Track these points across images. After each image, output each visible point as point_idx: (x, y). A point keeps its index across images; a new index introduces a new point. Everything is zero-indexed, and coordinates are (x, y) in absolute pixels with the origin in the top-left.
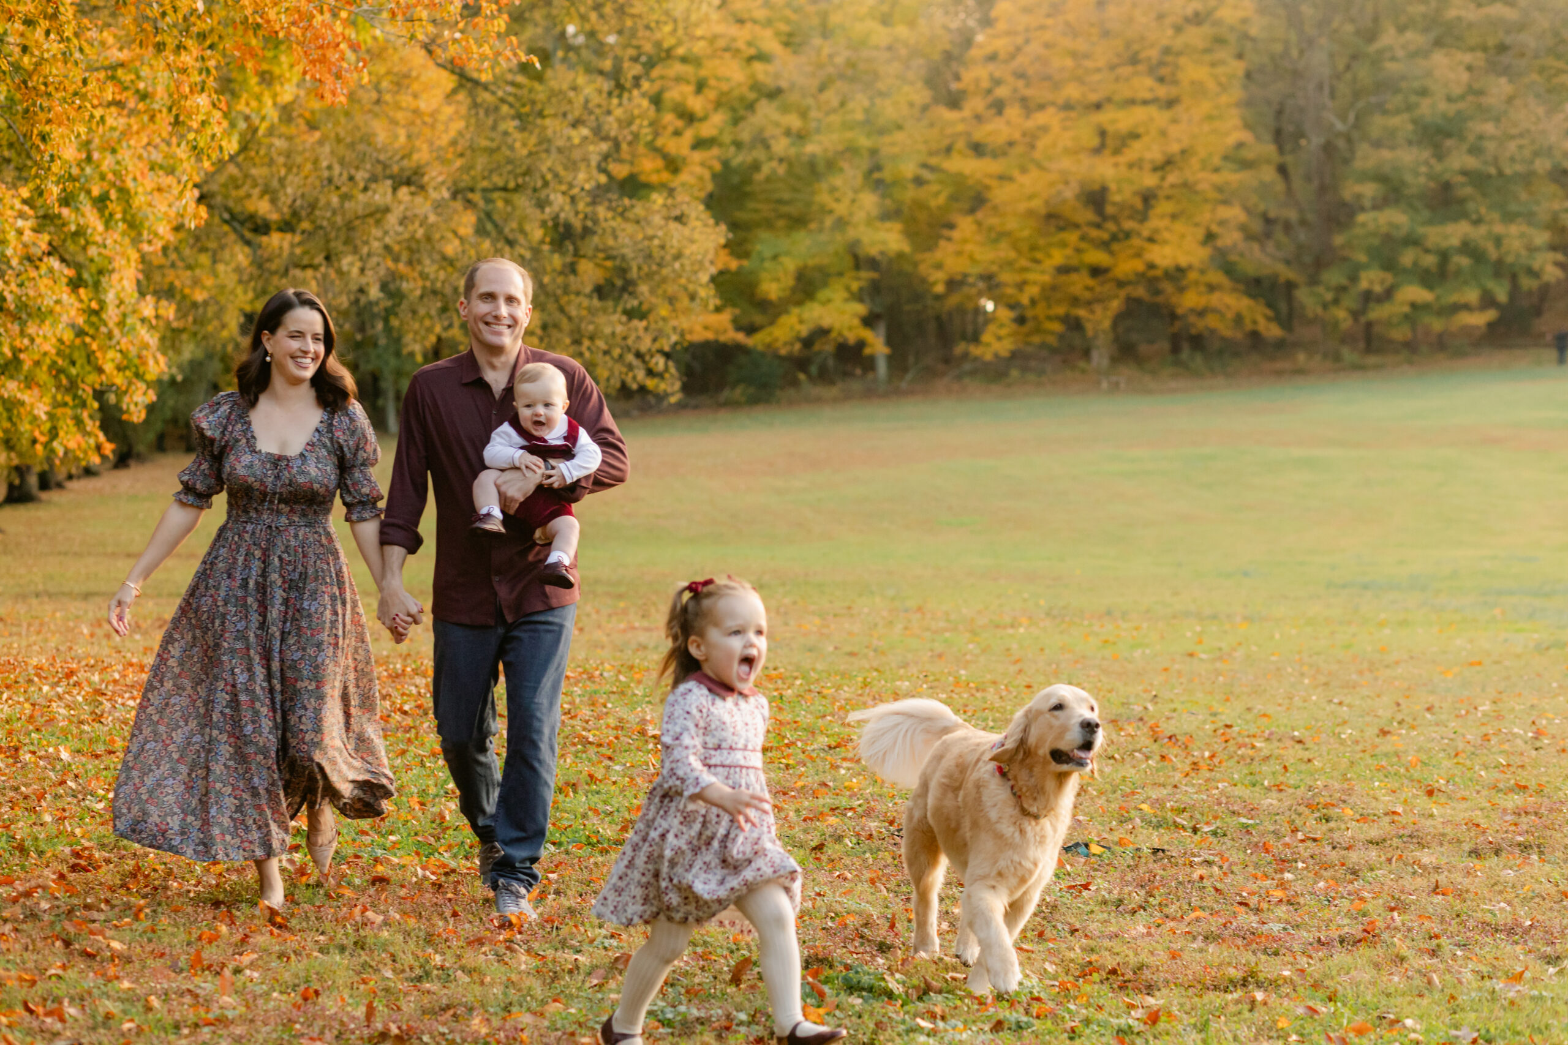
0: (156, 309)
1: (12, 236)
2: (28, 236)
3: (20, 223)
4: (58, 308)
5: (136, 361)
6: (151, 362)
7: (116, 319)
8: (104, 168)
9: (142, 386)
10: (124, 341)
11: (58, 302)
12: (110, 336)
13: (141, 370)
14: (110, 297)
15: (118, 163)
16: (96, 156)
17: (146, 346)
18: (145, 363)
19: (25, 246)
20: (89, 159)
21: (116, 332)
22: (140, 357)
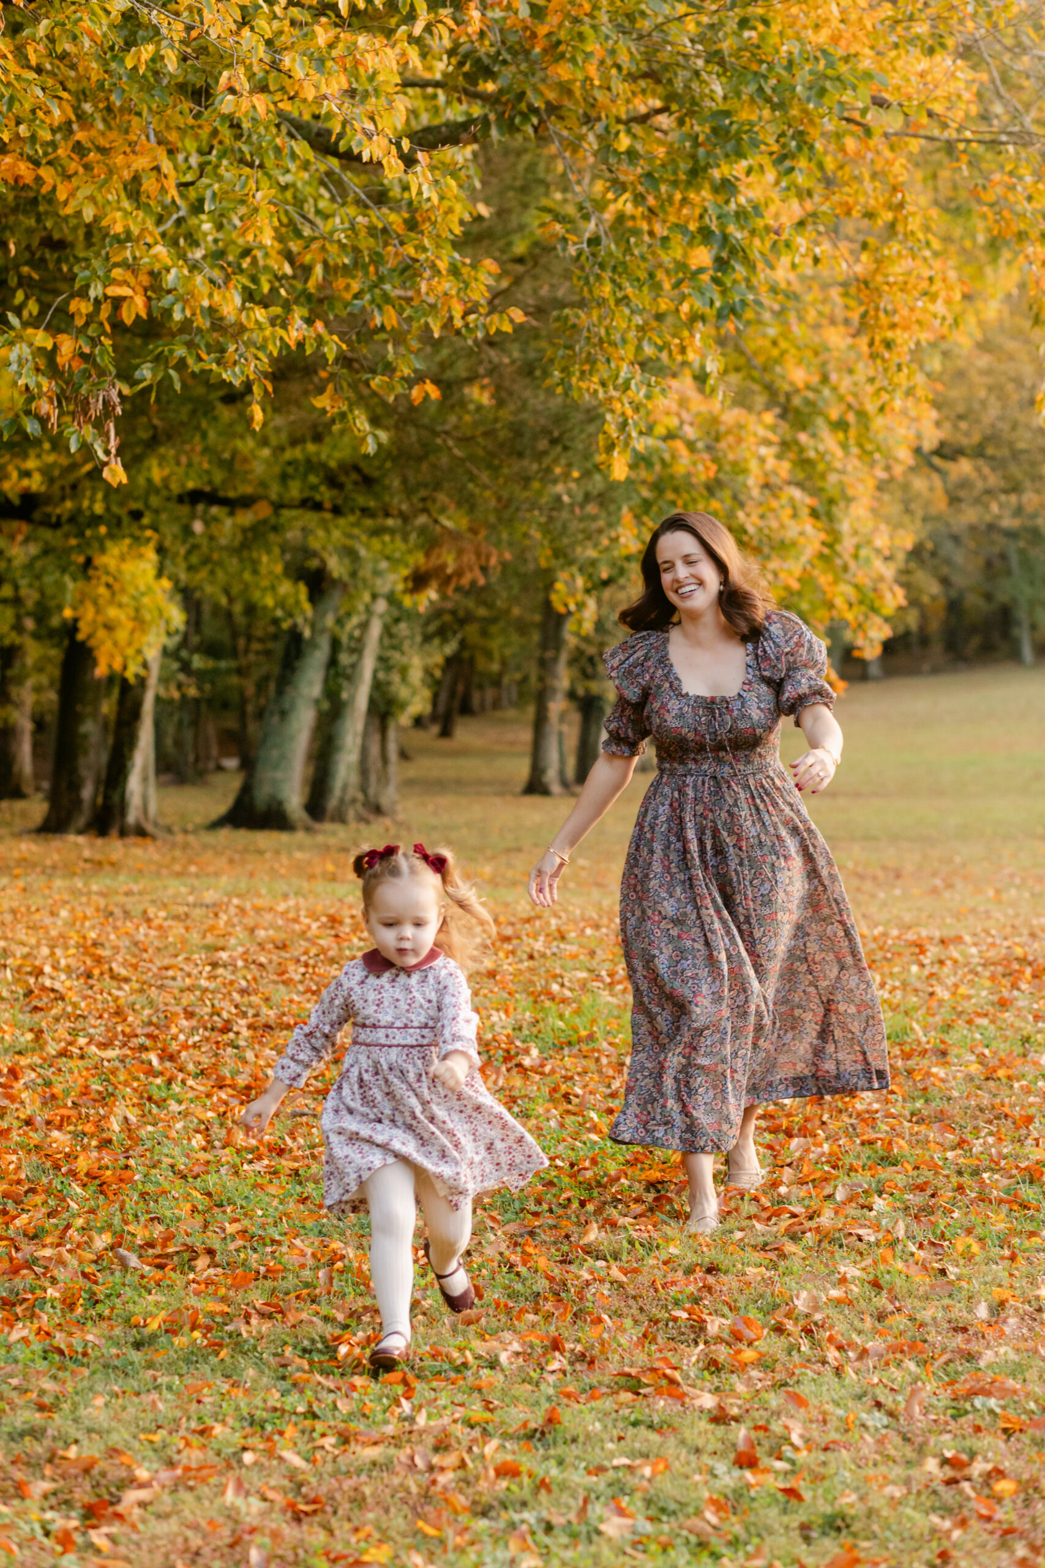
0: (891, 538)
1: (753, 465)
2: (771, 463)
3: (763, 451)
4: (802, 540)
5: (871, 595)
6: (888, 596)
7: (851, 550)
8: (843, 390)
9: (878, 620)
10: (860, 574)
11: (802, 533)
12: (845, 568)
13: (877, 604)
14: (845, 527)
15: (856, 384)
16: (834, 377)
17: (881, 578)
18: (881, 597)
19: (766, 475)
20: (825, 379)
21: (852, 564)
22: (875, 590)
